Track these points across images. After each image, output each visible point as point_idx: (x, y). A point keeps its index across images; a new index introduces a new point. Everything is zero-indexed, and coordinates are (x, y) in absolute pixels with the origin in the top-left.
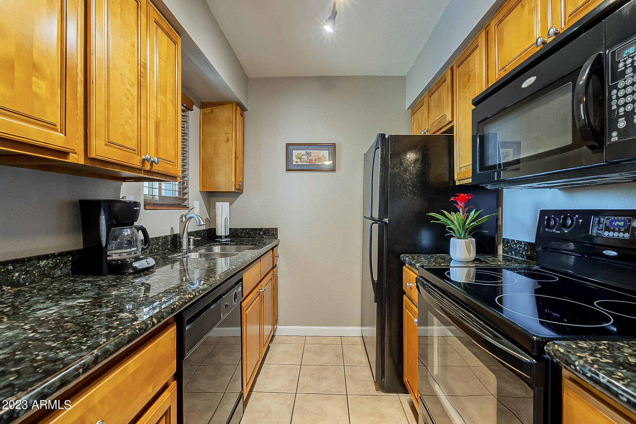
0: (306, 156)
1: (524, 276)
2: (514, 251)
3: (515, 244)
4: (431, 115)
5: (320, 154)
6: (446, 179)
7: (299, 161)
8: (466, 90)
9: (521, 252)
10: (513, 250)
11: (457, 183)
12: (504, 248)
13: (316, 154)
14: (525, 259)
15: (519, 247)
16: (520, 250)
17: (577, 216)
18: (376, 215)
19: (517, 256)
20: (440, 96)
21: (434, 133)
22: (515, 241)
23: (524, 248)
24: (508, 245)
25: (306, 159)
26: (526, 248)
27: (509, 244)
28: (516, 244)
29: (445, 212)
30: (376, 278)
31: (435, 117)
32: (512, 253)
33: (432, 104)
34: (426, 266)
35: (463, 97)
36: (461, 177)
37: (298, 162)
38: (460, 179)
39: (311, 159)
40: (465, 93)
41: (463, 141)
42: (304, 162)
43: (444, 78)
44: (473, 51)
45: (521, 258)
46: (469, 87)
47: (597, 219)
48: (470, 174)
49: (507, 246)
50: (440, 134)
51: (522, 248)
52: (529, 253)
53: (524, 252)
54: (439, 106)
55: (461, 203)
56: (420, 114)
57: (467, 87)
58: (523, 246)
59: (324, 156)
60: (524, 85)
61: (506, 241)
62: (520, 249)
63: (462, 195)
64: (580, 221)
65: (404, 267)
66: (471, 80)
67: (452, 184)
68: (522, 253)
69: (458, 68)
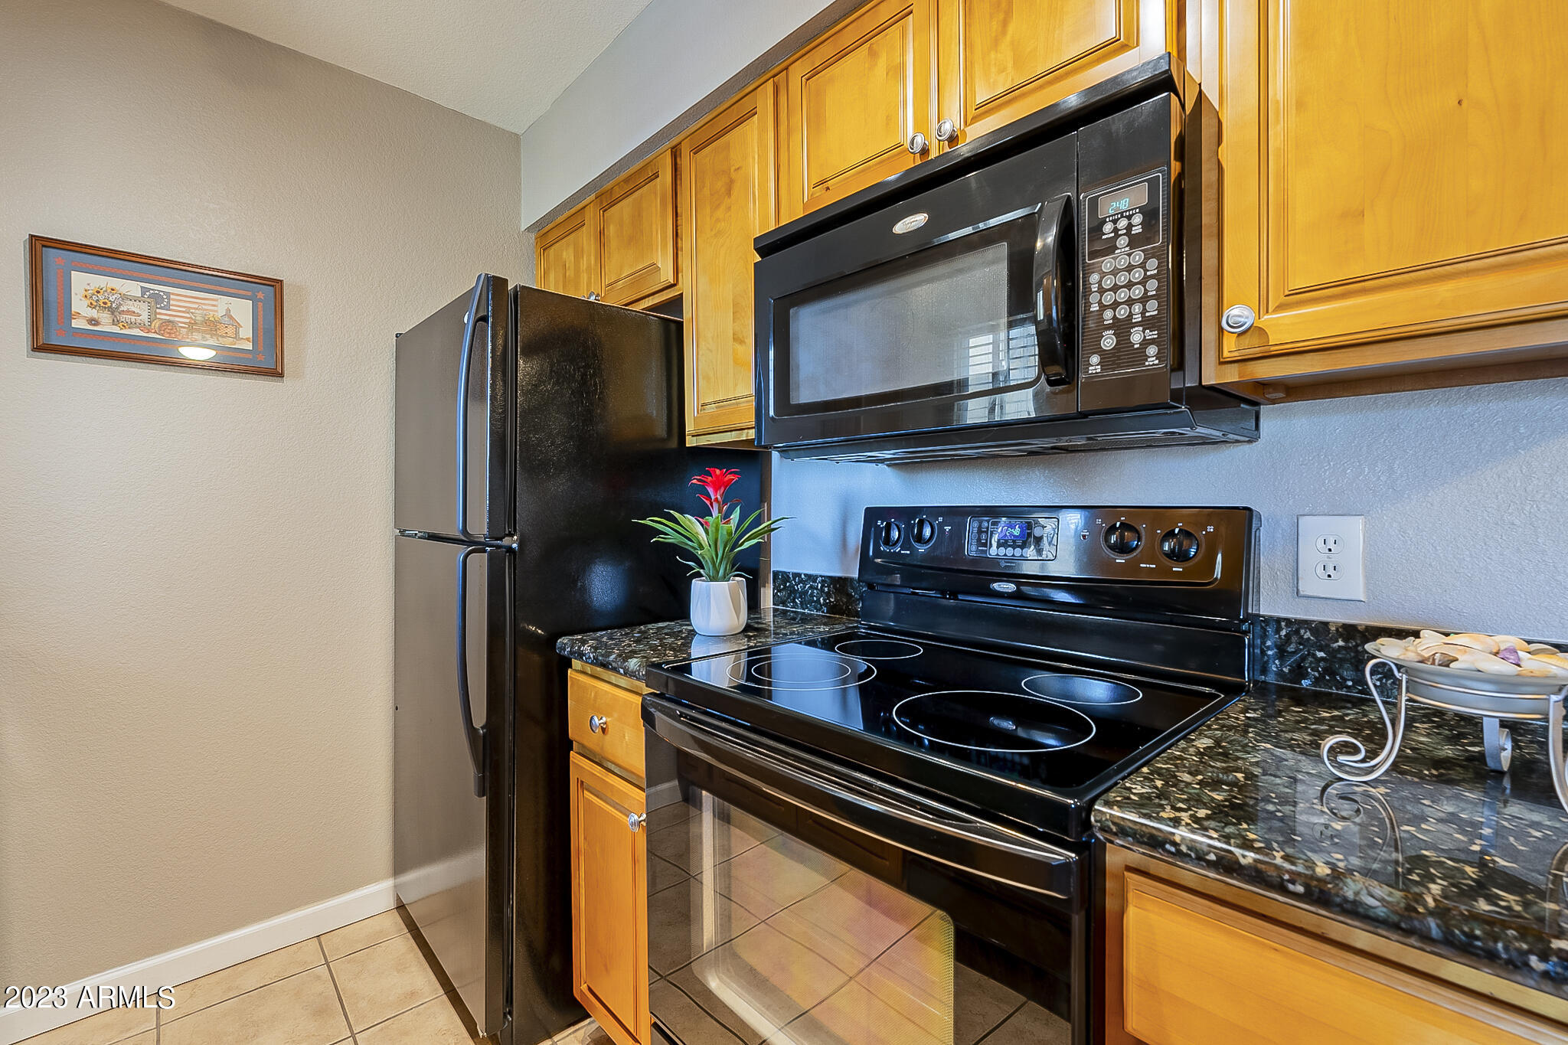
0: (145, 306)
1: (821, 648)
2: (800, 597)
3: (801, 581)
4: (609, 258)
5: (215, 308)
6: (660, 430)
7: (105, 317)
8: (720, 213)
9: (815, 599)
10: (798, 595)
11: (690, 442)
12: (776, 593)
13: (196, 306)
14: (823, 612)
15: (811, 587)
16: (812, 595)
17: (940, 519)
18: (480, 527)
19: (807, 608)
20: (638, 216)
21: (626, 305)
22: (803, 576)
23: (822, 590)
24: (785, 586)
25: (145, 317)
26: (826, 589)
27: (788, 584)
28: (805, 581)
29: (677, 515)
30: (479, 720)
31: (622, 265)
32: (794, 601)
33: (612, 230)
34: (667, 663)
35: (712, 230)
36: (706, 426)
37: (103, 321)
38: (701, 431)
39: (169, 321)
40: (718, 220)
41: (713, 338)
42: (131, 325)
43: (652, 171)
44: (740, 121)
45: (815, 612)
46: (729, 208)
47: (976, 524)
48: (750, 419)
49: (783, 589)
50: (642, 310)
51: (817, 589)
52: (832, 600)
53: (821, 599)
54: (636, 238)
55: (716, 491)
56: (571, 250)
57: (723, 207)
58: (820, 585)
59: (231, 317)
60: (900, 228)
61: (782, 576)
62: (812, 593)
63: (718, 472)
64: (948, 528)
65: (569, 672)
66: (735, 193)
67: (674, 444)
68: (819, 600)
69: (695, 154)
